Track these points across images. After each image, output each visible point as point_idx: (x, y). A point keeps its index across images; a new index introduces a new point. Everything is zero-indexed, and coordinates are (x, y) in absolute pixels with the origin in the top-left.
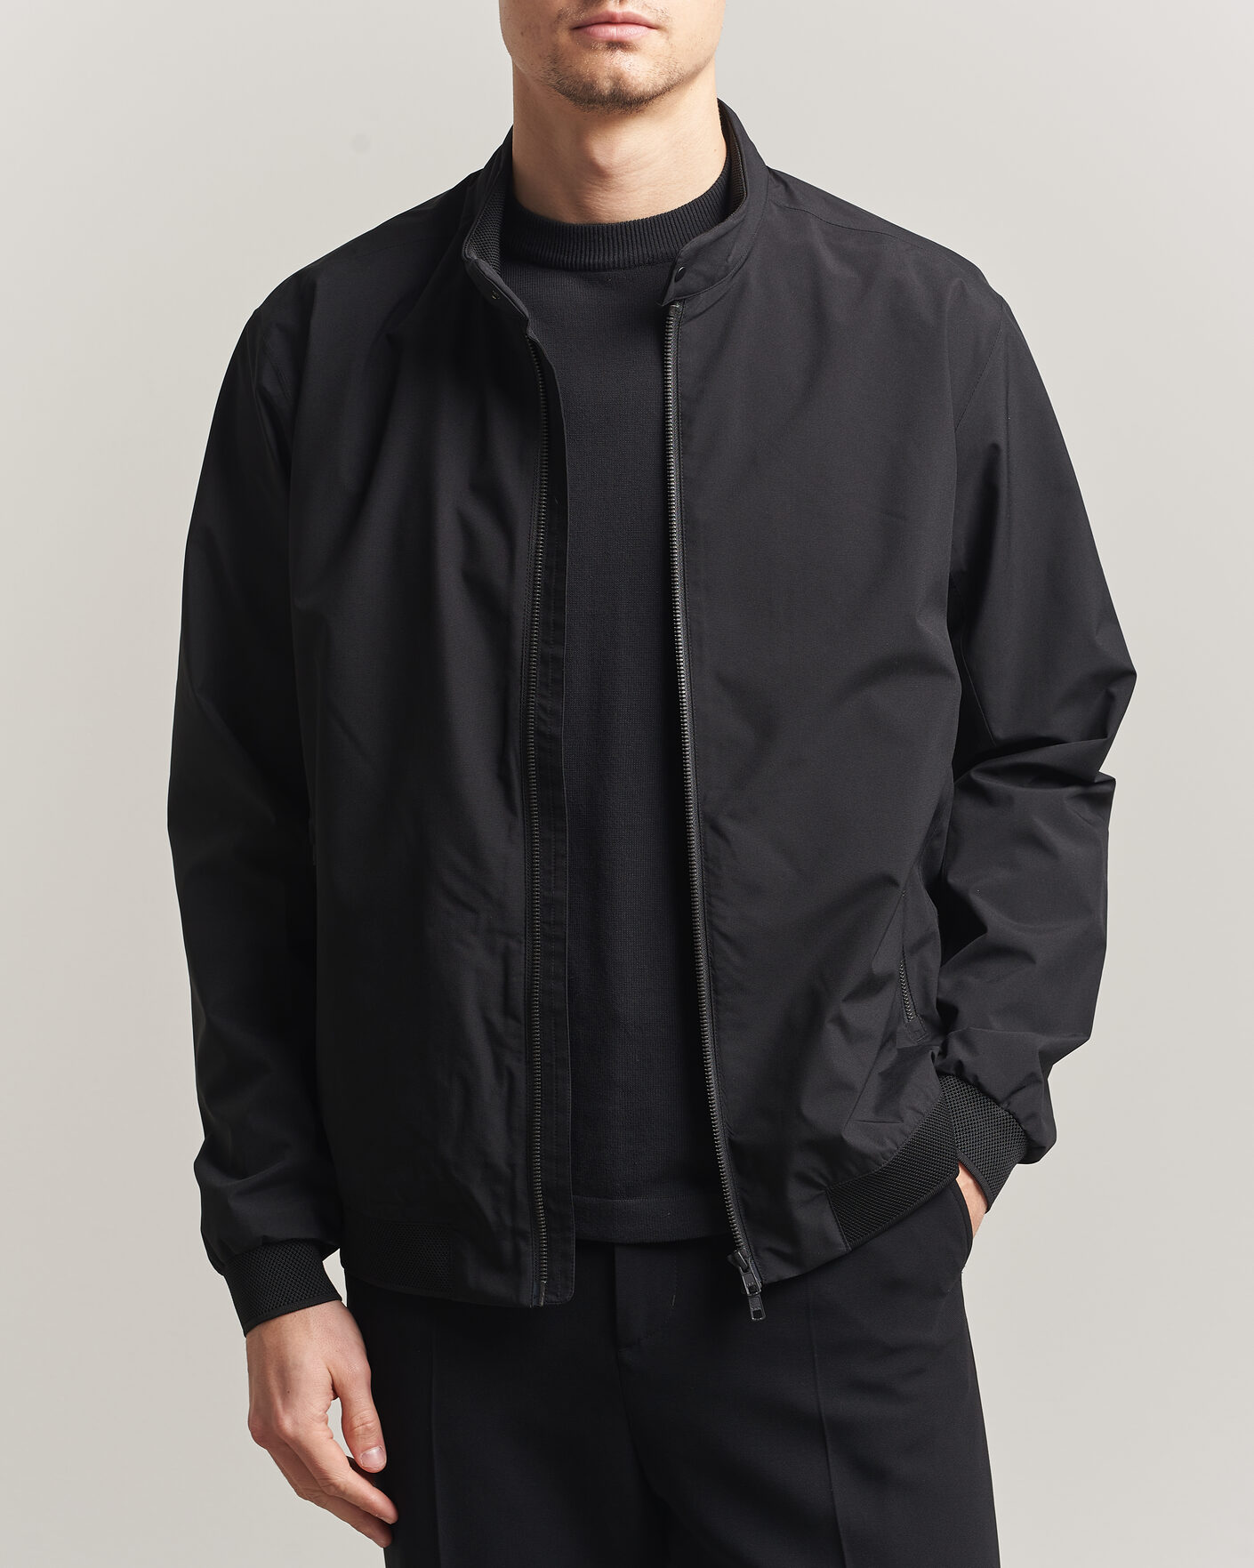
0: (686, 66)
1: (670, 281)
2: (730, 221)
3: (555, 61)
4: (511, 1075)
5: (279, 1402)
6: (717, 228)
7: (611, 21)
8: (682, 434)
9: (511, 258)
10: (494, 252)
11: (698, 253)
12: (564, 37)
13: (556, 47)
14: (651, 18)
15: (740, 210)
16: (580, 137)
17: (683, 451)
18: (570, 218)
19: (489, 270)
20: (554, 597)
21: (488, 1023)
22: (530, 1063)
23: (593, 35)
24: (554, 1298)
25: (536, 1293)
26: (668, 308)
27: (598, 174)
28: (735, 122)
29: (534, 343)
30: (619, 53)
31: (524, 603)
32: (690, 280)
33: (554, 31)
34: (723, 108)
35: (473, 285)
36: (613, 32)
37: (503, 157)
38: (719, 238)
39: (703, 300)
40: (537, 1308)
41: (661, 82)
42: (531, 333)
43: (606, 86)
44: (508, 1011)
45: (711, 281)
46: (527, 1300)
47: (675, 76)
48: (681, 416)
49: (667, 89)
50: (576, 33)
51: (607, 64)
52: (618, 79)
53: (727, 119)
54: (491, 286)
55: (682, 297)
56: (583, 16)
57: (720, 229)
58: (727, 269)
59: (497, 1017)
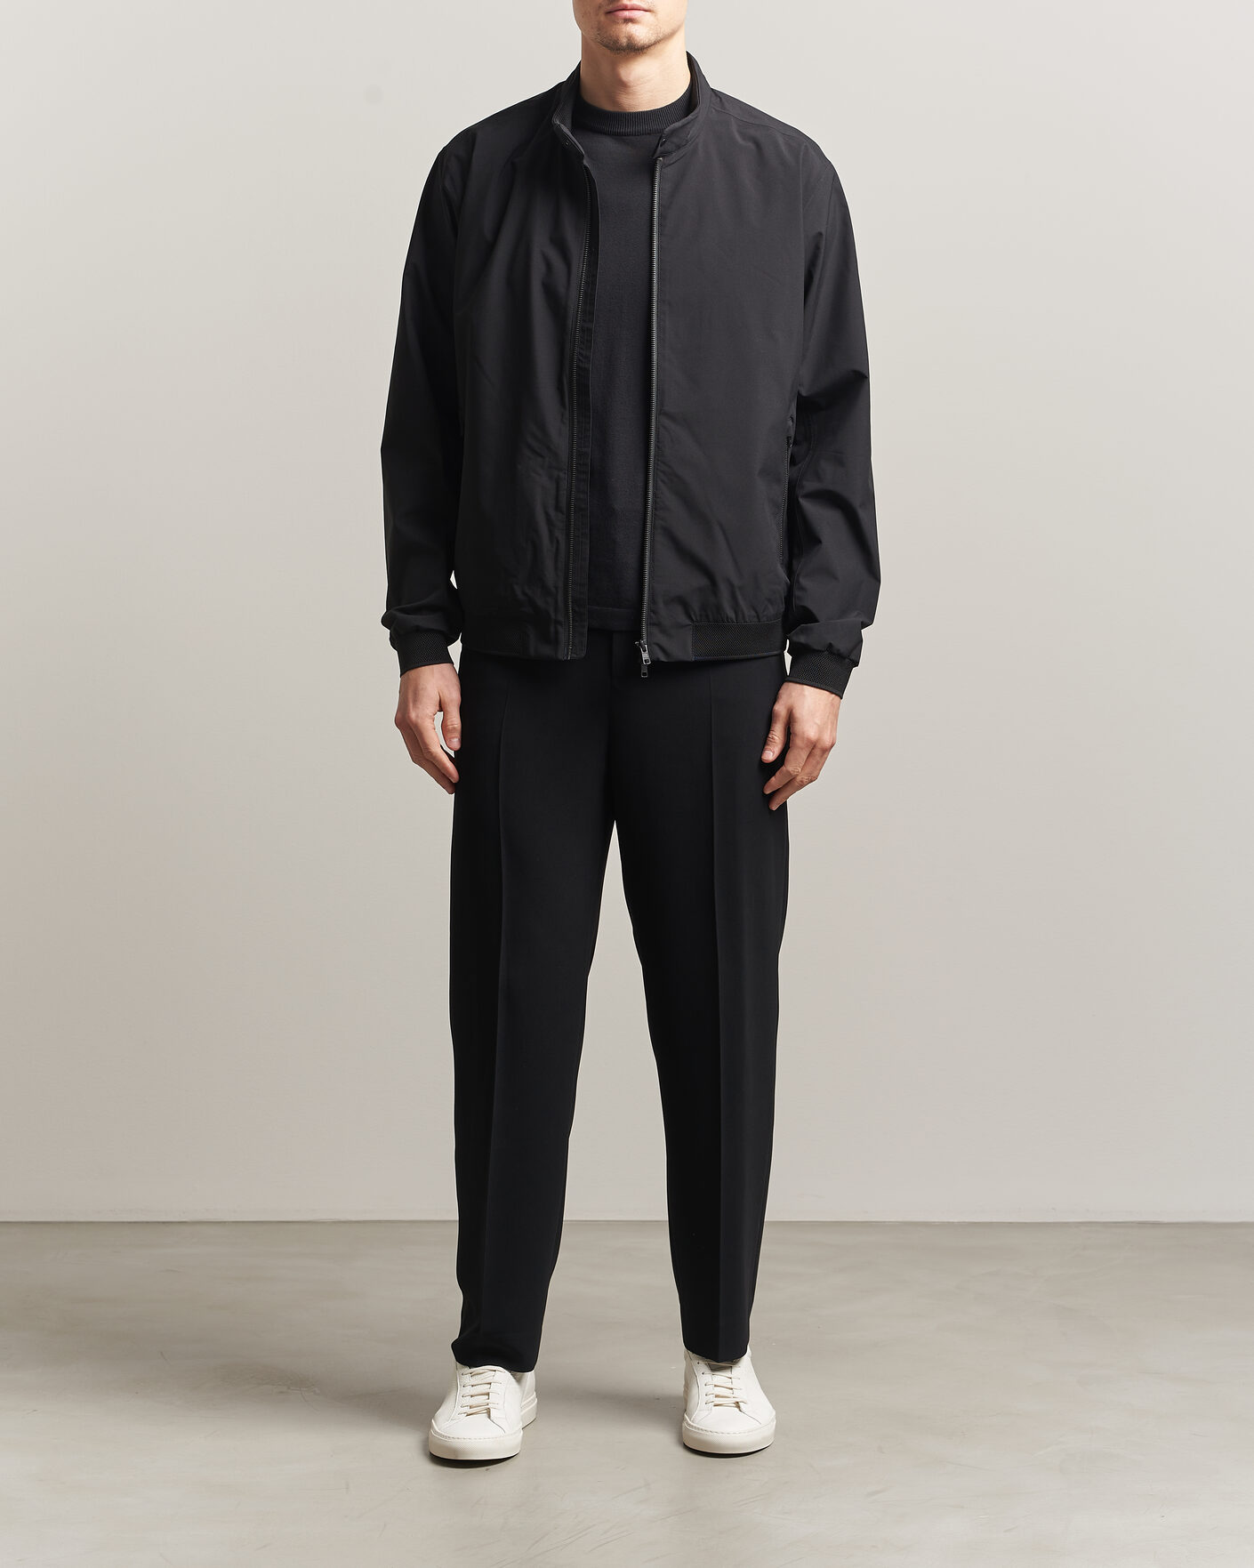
0: (666, 30)
1: (657, 146)
2: (690, 117)
3: (599, 29)
4: (558, 541)
5: (411, 705)
6: (683, 120)
7: (625, 8)
8: (660, 225)
9: (577, 126)
10: (569, 121)
11: (674, 132)
12: (603, 18)
13: (599, 22)
14: (646, 7)
15: (696, 111)
16: (614, 67)
17: (660, 234)
18: (608, 107)
19: (565, 130)
20: (589, 298)
21: (547, 514)
22: (568, 535)
23: (617, 16)
24: (575, 656)
25: (566, 653)
26: (656, 159)
27: (623, 85)
28: (695, 65)
29: (586, 167)
30: (630, 24)
31: (574, 301)
32: (668, 146)
33: (597, 15)
34: (689, 56)
35: (556, 136)
36: (627, 14)
37: (576, 74)
38: (683, 126)
39: (674, 157)
40: (566, 660)
41: (653, 39)
42: (585, 162)
43: (624, 41)
44: (557, 508)
45: (679, 147)
46: (561, 656)
47: (661, 35)
48: (660, 215)
49: (656, 43)
50: (609, 16)
51: (624, 30)
52: (630, 38)
53: (691, 61)
54: (565, 137)
55: (664, 155)
56: (610, 7)
57: (684, 121)
58: (687, 141)
59: (552, 512)
